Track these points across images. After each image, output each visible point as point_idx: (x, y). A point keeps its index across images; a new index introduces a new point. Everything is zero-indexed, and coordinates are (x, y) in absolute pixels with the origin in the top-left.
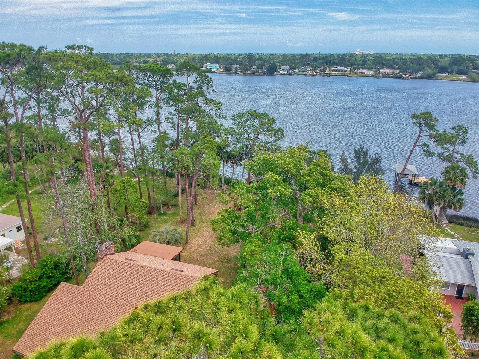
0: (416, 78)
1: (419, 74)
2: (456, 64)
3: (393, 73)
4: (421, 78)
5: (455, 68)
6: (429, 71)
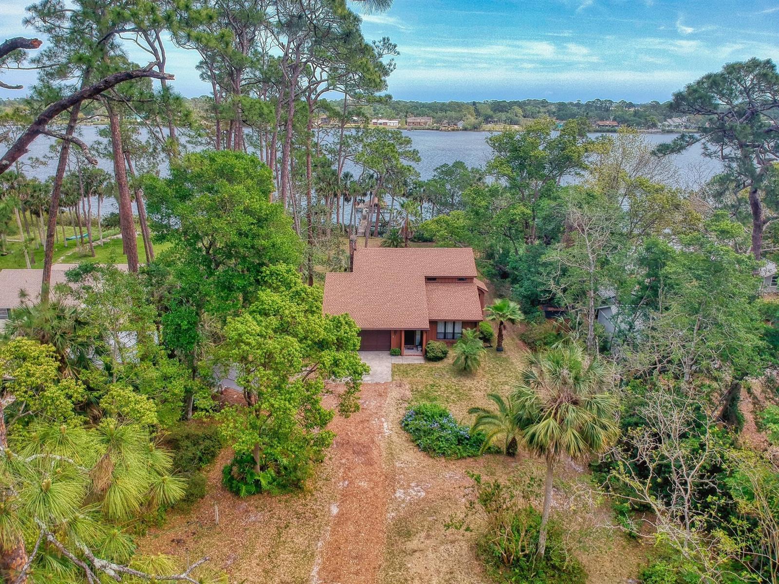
0: (458, 130)
1: (460, 125)
2: (502, 111)
3: (425, 123)
4: (465, 129)
5: (503, 116)
6: (472, 120)
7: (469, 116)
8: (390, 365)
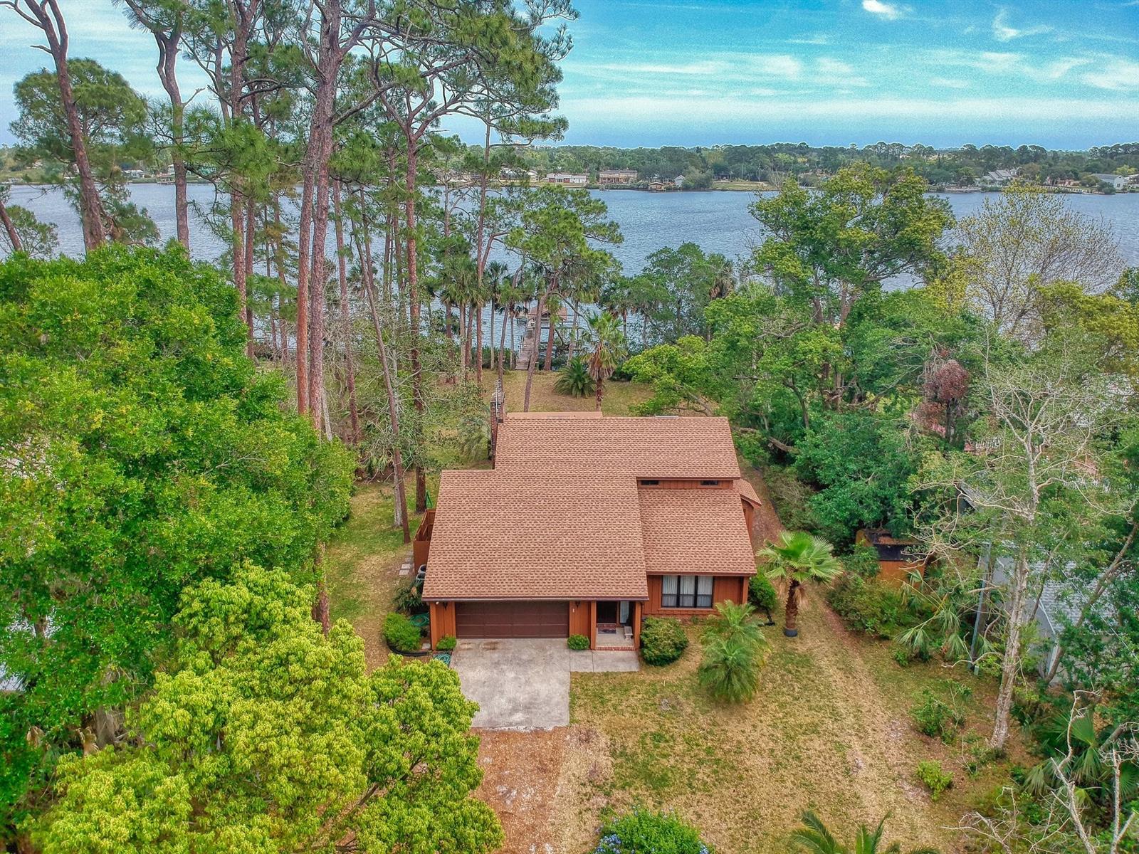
1: (679, 181)
5: (743, 168)
6: (697, 174)
7: (693, 168)
8: (566, 677)
